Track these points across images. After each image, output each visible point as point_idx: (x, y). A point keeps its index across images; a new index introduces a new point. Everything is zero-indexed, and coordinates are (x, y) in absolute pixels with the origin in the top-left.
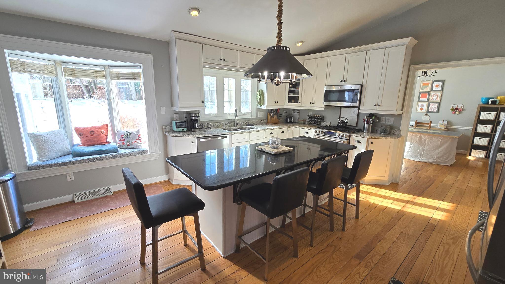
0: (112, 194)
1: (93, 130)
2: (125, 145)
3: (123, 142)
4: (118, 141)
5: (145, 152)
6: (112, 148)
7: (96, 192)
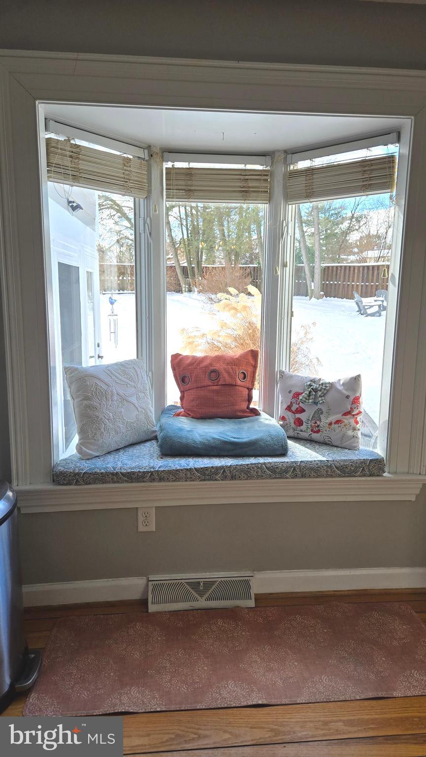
0: (251, 603)
1: (218, 366)
2: (303, 427)
3: (298, 416)
4: (280, 410)
5: (374, 467)
6: (269, 439)
7: (208, 584)
